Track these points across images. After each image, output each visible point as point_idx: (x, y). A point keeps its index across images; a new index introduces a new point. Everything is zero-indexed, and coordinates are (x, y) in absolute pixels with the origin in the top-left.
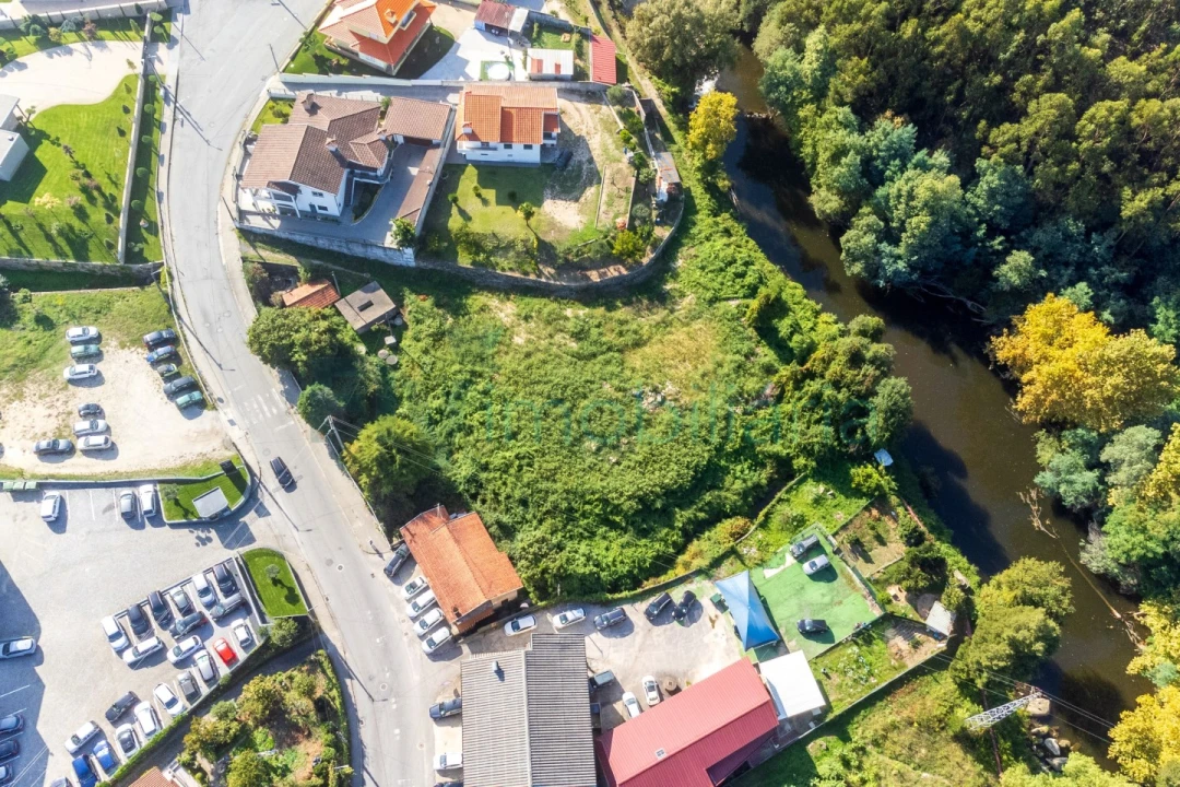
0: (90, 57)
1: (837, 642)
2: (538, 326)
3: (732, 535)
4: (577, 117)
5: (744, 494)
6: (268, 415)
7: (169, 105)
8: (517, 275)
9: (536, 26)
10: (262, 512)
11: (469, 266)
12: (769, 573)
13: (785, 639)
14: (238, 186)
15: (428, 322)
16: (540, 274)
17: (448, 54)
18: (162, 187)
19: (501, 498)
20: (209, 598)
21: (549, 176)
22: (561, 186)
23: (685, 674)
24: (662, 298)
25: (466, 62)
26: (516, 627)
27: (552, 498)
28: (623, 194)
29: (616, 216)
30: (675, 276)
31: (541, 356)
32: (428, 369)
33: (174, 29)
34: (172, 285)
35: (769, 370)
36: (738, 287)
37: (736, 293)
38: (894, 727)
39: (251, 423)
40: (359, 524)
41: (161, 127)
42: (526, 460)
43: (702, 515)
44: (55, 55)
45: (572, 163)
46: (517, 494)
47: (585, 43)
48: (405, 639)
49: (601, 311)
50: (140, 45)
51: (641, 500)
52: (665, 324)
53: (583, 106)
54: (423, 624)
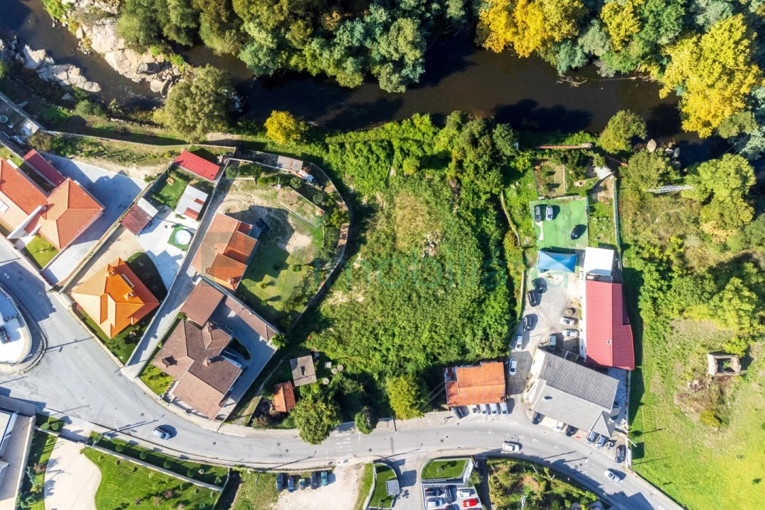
0: (60, 471)
1: (587, 225)
2: (357, 286)
3: (516, 245)
4: (236, 203)
5: (497, 226)
6: (349, 443)
7: (117, 435)
8: (323, 284)
9: (154, 196)
10: (403, 462)
11: (306, 308)
12: (541, 238)
13: (574, 248)
14: (195, 414)
15: (329, 342)
16: (327, 271)
17: (154, 261)
18: (179, 455)
19: (443, 345)
20: (441, 502)
21: (269, 239)
22: (279, 235)
23: (567, 302)
24: (371, 210)
25: (165, 253)
26: (513, 370)
27: (459, 325)
28: (301, 202)
29: (314, 214)
30: (360, 195)
31: (377, 293)
32: (356, 353)
33: (55, 415)
34: (248, 467)
35: (443, 178)
36: (384, 165)
37: (387, 168)
38: (634, 222)
39: (350, 452)
40: (429, 421)
41: (132, 444)
42: (433, 329)
43: (498, 254)
44: (51, 491)
45: (265, 221)
46: (447, 338)
47: (179, 170)
48: (495, 421)
49: (364, 248)
50: (60, 440)
51: (481, 283)
52: (388, 217)
53: (228, 196)
54: (494, 412)
